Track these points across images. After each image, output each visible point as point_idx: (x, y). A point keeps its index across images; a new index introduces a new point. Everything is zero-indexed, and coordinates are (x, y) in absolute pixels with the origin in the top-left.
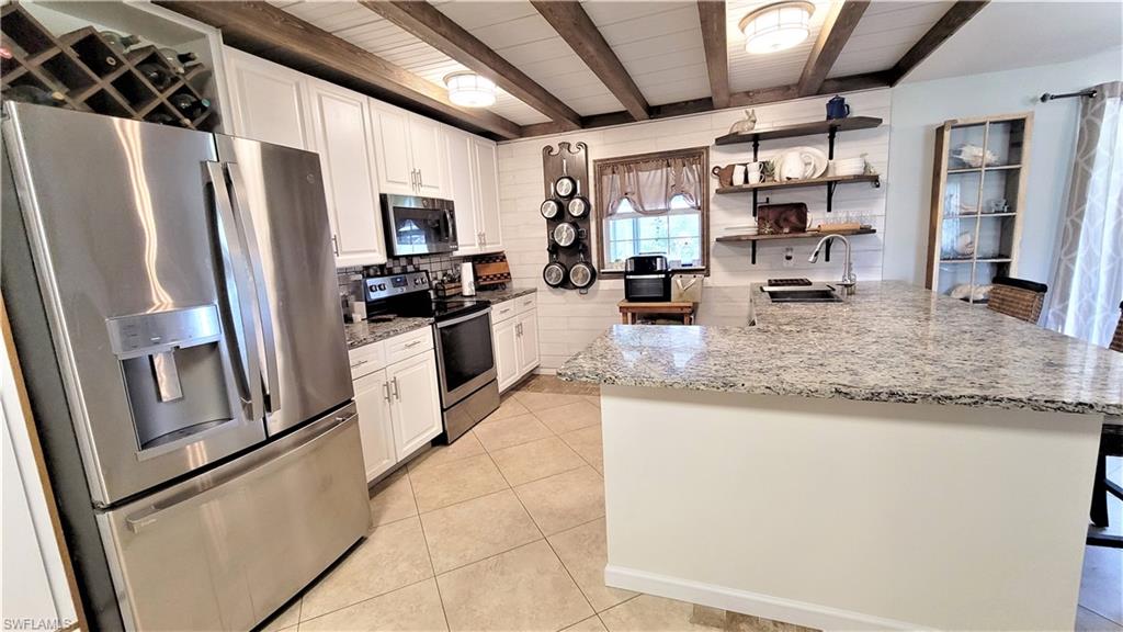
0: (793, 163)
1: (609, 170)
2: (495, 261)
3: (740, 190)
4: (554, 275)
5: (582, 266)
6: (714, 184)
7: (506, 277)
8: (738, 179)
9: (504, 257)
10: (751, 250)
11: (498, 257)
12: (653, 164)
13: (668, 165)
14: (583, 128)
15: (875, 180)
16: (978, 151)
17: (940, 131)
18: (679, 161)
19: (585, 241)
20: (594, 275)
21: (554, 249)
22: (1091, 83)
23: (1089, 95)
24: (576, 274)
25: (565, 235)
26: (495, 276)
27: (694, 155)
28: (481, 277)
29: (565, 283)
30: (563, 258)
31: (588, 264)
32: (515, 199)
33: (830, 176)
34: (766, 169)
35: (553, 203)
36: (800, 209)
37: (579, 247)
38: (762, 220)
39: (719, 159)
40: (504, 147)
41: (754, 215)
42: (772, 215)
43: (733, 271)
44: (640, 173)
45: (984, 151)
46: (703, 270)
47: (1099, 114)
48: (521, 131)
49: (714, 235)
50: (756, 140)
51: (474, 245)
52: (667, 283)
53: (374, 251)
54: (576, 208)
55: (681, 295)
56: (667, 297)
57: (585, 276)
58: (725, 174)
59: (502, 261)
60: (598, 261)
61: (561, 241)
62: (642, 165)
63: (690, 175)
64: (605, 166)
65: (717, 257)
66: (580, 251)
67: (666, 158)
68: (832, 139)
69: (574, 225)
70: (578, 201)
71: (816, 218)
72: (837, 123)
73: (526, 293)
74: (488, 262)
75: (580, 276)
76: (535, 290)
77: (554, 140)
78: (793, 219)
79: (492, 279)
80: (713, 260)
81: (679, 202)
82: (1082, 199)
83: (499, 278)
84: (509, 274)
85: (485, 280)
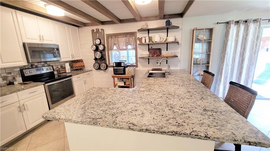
0: (157, 37)
1: (110, 37)
2: (79, 62)
3: (143, 44)
4: (96, 66)
5: (104, 64)
6: (138, 42)
7: (83, 67)
8: (143, 41)
9: (83, 61)
10: (148, 60)
11: (81, 61)
12: (122, 36)
13: (126, 37)
14: (102, 25)
15: (178, 43)
16: (202, 36)
17: (193, 30)
18: (129, 35)
19: (104, 57)
20: (107, 66)
21: (96, 59)
22: (228, 20)
23: (228, 23)
24: (102, 66)
25: (98, 55)
26: (79, 66)
27: (132, 34)
28: (74, 67)
29: (99, 68)
30: (99, 61)
31: (106, 63)
32: (85, 44)
33: (167, 41)
34: (150, 39)
35: (94, 46)
36: (160, 50)
37: (103, 58)
39: (139, 35)
40: (80, 29)
41: (149, 51)
42: (152, 51)
43: (144, 66)
44: (119, 38)
45: (204, 36)
46: (136, 66)
47: (230, 28)
48: (85, 25)
49: (139, 56)
50: (148, 30)
51: (70, 58)
52: (124, 70)
53: (21, 61)
54: (101, 48)
55: (128, 73)
56: (124, 74)
57: (104, 67)
58: (140, 39)
59: (81, 62)
60: (108, 63)
61: (97, 57)
62: (119, 36)
63: (132, 39)
65: (139, 62)
66: (103, 60)
67: (126, 34)
68: (167, 31)
69: (101, 52)
70: (102, 46)
71: (164, 53)
72: (168, 27)
73: (89, 71)
74: (77, 62)
75: (103, 67)
76: (92, 70)
77: (95, 28)
78: (158, 53)
79: (78, 67)
80: (138, 63)
81: (129, 47)
82: (225, 50)
83: (80, 67)
84: (84, 66)
85: (75, 68)
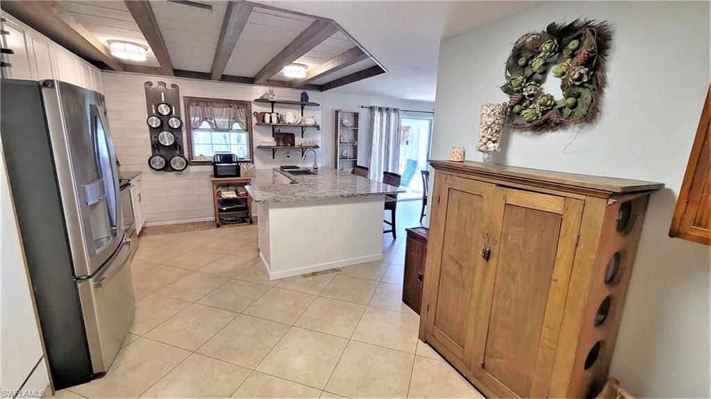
0: (291, 116)
1: (194, 104)
3: (267, 125)
4: (157, 163)
5: (179, 158)
6: (254, 120)
8: (267, 120)
10: (272, 152)
12: (222, 105)
13: (230, 107)
14: (175, 76)
15: (318, 127)
16: (347, 121)
17: (337, 112)
18: (236, 106)
19: (180, 143)
20: (187, 163)
21: (156, 146)
22: (373, 105)
23: (372, 108)
24: (175, 163)
25: (166, 138)
27: (244, 105)
29: (167, 167)
30: (164, 153)
31: (183, 156)
32: (120, 111)
33: (302, 124)
34: (280, 119)
35: (156, 119)
36: (292, 136)
37: (176, 146)
38: (277, 140)
39: (256, 108)
40: (107, 74)
41: (273, 136)
42: (281, 137)
43: (265, 162)
44: (214, 108)
45: (348, 122)
46: (251, 161)
47: (374, 115)
48: (126, 67)
49: (255, 145)
50: (273, 103)
52: (238, 168)
54: (174, 123)
55: (246, 174)
56: (238, 175)
57: (181, 164)
58: (261, 117)
60: (189, 155)
61: (163, 142)
62: (216, 105)
63: (242, 113)
64: (190, 101)
65: (257, 155)
66: (177, 149)
67: (229, 103)
68: (302, 108)
69: (173, 133)
70: (174, 119)
71: (298, 141)
72: (304, 103)
73: (138, 174)
75: (178, 163)
76: (142, 173)
77: (155, 80)
78: (290, 140)
80: (255, 157)
81: (236, 126)
82: (372, 141)
